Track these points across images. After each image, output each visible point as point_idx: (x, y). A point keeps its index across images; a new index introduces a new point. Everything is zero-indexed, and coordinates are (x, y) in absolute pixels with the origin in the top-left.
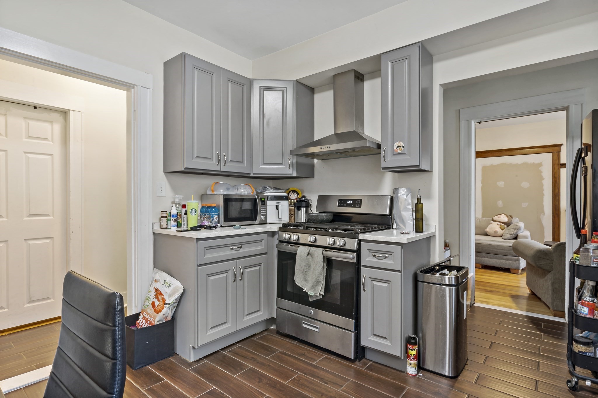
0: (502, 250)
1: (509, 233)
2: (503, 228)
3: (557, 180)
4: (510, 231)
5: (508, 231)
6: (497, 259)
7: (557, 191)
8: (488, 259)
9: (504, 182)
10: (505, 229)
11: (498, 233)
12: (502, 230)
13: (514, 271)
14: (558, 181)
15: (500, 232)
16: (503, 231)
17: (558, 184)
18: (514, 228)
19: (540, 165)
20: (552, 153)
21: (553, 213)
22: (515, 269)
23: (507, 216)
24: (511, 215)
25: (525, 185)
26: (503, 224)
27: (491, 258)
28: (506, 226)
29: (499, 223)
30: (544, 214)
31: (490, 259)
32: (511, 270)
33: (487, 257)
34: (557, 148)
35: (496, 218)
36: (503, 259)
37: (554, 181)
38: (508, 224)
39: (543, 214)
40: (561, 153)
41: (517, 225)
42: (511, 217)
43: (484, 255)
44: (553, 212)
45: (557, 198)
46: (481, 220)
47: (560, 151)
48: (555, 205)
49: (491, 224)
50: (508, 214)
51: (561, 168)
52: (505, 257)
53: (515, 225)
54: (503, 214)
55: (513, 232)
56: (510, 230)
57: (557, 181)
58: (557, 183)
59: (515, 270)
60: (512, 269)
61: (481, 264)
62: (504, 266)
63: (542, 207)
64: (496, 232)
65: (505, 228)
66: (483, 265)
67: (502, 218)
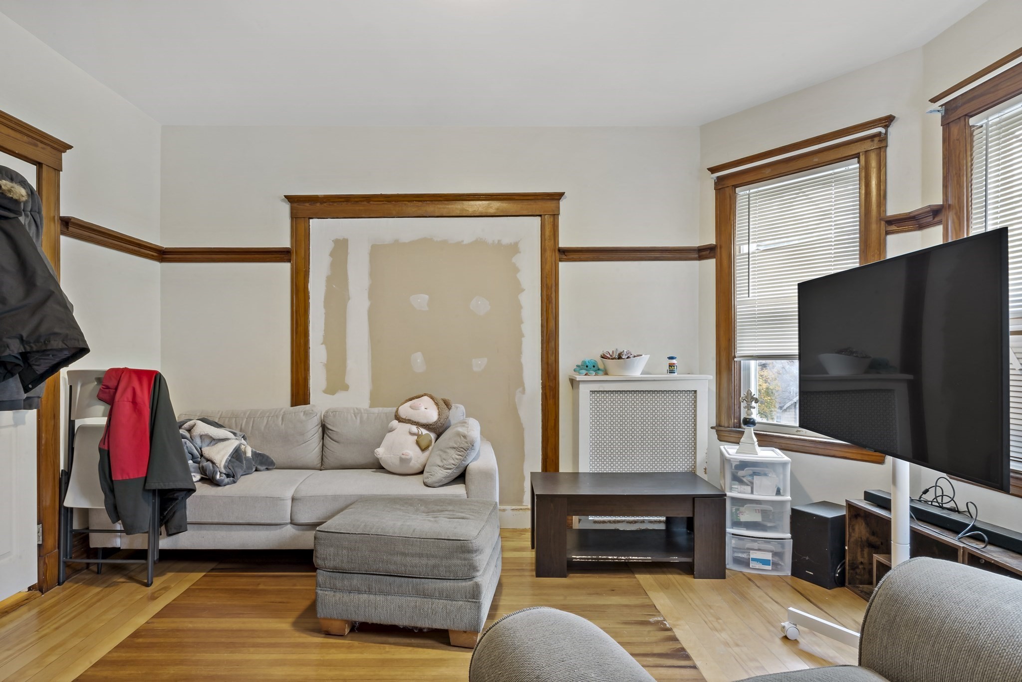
0: (420, 555)
1: (441, 464)
2: (424, 444)
3: (551, 294)
4: (444, 456)
5: (440, 456)
6: (403, 594)
7: (552, 323)
8: (372, 597)
9: (427, 297)
10: (430, 448)
11: (411, 464)
12: (423, 450)
13: (463, 639)
14: (553, 295)
15: (416, 457)
16: (427, 453)
17: (554, 306)
18: (455, 446)
19: (514, 249)
20: (539, 218)
21: (544, 387)
22: (465, 632)
23: (437, 404)
24: (446, 398)
25: (481, 305)
26: (424, 432)
27: (381, 592)
28: (433, 436)
29: (414, 429)
30: (523, 391)
31: (380, 598)
32: (451, 636)
33: (369, 592)
34: (550, 205)
35: (405, 410)
36: (425, 595)
37: (545, 297)
38: (439, 429)
39: (520, 389)
40: (560, 217)
41: (465, 437)
42: (447, 404)
43: (356, 580)
44: (542, 383)
45: (553, 343)
46: (365, 416)
47: (558, 215)
48: (548, 364)
49: (391, 430)
50: (439, 397)
51: (560, 261)
52: (431, 585)
53: (459, 434)
54: (425, 395)
55: (453, 458)
56: (445, 452)
57: (551, 297)
58: (552, 303)
59: (465, 635)
60: (452, 631)
61: (347, 621)
62: (425, 623)
63: (519, 368)
64: (404, 461)
65: (431, 441)
66: (355, 622)
67: (423, 408)
